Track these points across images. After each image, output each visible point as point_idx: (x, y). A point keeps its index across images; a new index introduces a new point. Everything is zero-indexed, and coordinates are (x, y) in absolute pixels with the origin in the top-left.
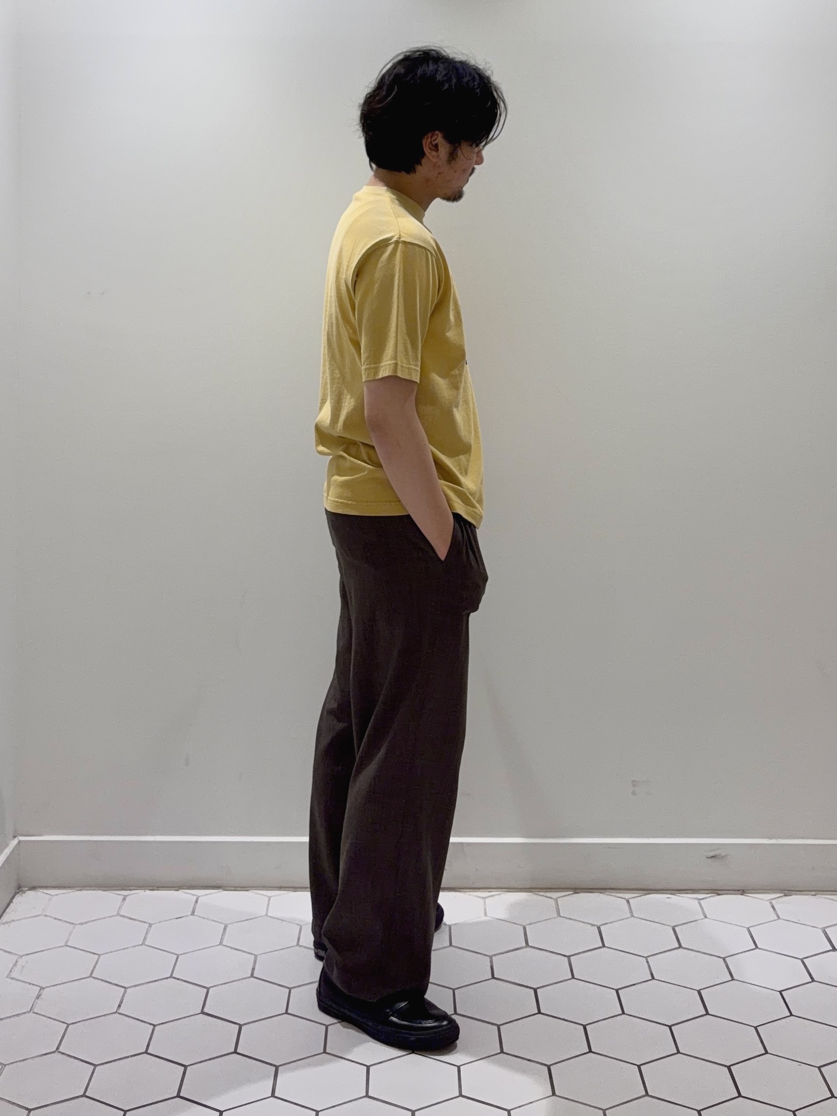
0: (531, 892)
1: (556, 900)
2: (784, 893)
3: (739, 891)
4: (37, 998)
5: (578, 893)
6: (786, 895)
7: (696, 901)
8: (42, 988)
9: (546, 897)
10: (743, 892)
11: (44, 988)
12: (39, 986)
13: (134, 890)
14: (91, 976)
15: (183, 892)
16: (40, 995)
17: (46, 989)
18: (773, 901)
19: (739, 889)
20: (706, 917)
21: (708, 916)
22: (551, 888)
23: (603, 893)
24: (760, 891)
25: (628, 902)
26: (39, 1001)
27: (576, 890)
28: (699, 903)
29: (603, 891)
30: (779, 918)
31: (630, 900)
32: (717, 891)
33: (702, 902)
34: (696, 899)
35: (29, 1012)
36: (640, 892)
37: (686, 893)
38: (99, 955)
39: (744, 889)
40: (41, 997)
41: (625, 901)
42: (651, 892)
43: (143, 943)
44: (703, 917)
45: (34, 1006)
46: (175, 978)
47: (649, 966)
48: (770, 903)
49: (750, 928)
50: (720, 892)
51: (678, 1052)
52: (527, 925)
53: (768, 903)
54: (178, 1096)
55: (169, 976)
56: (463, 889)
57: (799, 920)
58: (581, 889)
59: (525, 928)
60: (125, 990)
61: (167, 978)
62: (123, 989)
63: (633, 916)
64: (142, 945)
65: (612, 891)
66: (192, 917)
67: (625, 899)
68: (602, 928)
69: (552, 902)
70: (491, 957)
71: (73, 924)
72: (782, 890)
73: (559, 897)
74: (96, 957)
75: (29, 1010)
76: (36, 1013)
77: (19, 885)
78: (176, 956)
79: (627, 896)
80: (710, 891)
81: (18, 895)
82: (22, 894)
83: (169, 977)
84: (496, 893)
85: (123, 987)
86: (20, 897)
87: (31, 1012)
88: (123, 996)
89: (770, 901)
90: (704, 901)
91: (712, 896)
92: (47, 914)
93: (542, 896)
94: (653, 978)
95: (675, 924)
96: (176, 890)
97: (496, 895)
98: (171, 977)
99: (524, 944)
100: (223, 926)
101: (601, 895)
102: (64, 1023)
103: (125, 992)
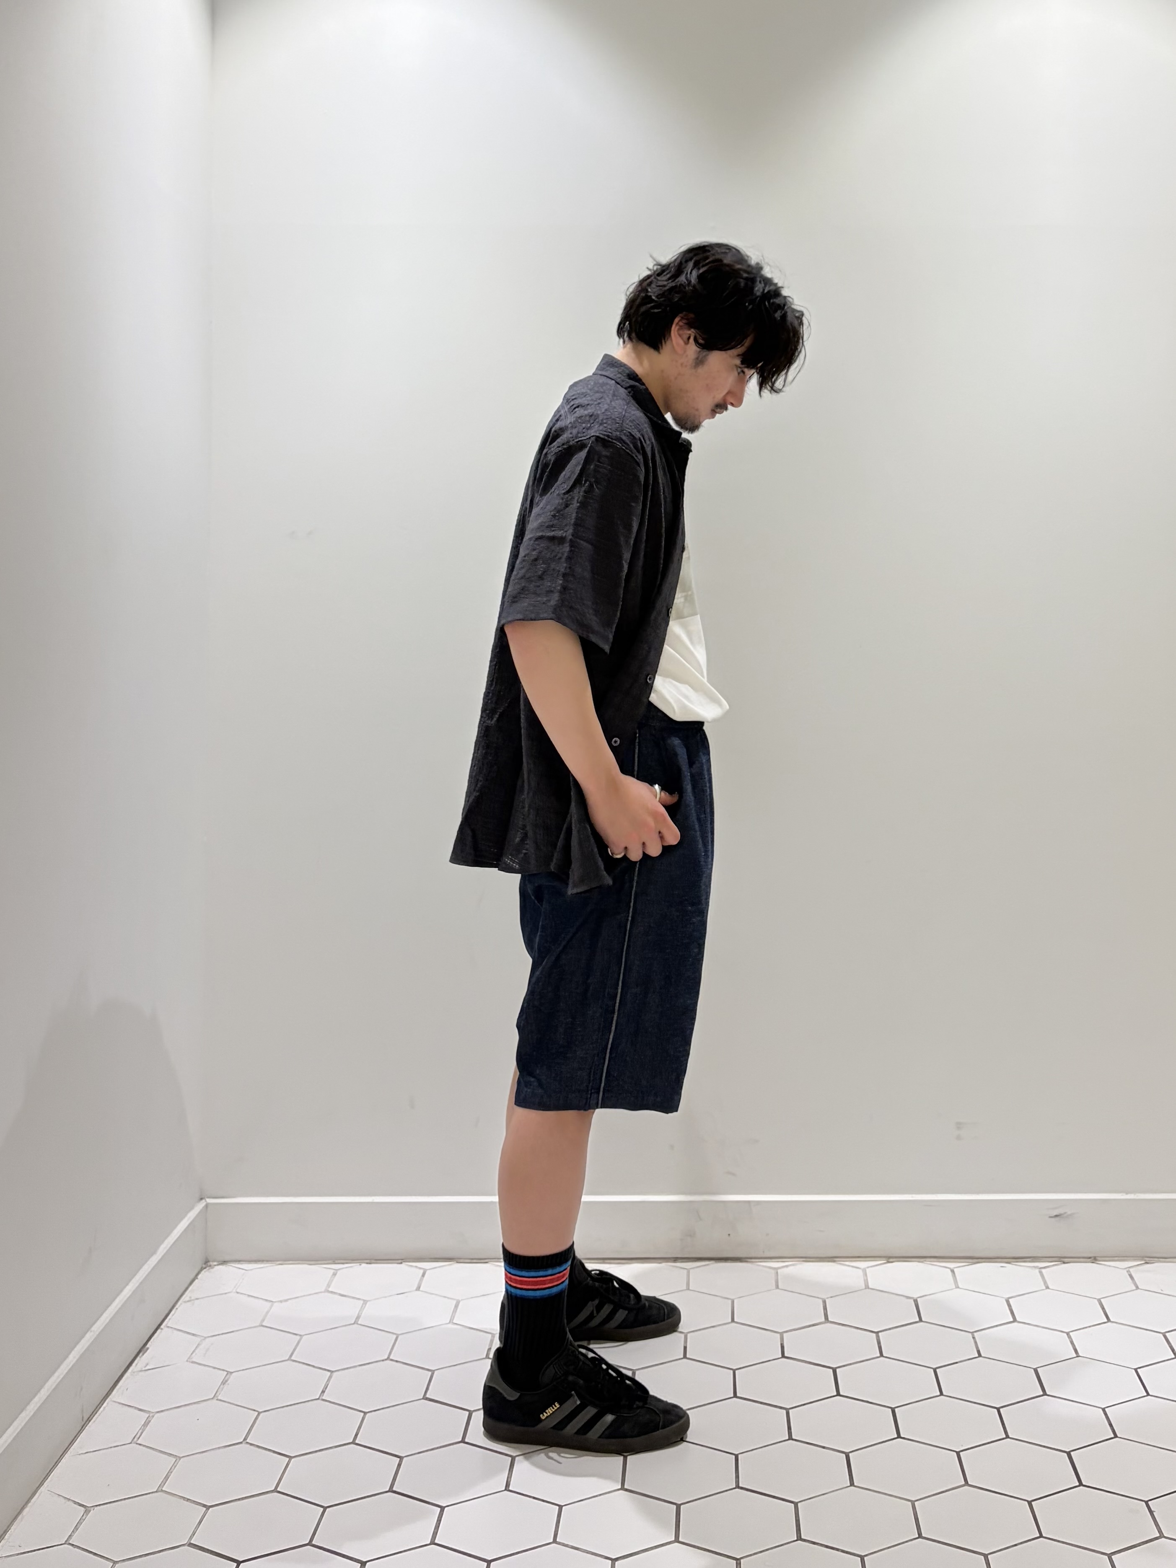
0: (834, 1261)
1: (864, 1271)
2: (1145, 1260)
3: (1090, 1258)
4: (224, 1382)
5: (892, 1262)
6: (1147, 1263)
7: (1037, 1271)
8: (229, 1373)
9: (853, 1267)
10: (1094, 1259)
11: (232, 1373)
12: (227, 1371)
13: (347, 1263)
14: (290, 1359)
15: (407, 1265)
16: (226, 1381)
17: (234, 1374)
18: (1131, 1270)
19: (1090, 1255)
20: (1047, 1288)
21: (1050, 1288)
22: (859, 1257)
23: (922, 1262)
24: (1116, 1258)
25: (953, 1271)
26: (226, 1386)
27: (889, 1258)
28: (1041, 1273)
29: (922, 1260)
30: (1137, 1288)
31: (955, 1270)
32: (1062, 1259)
33: (1044, 1271)
34: (1034, 1267)
35: (212, 1398)
36: (971, 1261)
37: (1024, 1262)
38: (300, 1335)
39: (1095, 1256)
40: (229, 1382)
41: (949, 1270)
42: (980, 1260)
43: (355, 1321)
44: (1044, 1288)
45: (218, 1394)
46: (392, 1360)
47: (976, 1343)
48: (1127, 1272)
49: (1102, 1300)
50: (1066, 1260)
51: (1007, 1437)
52: (828, 1298)
53: (1125, 1271)
54: (391, 1490)
55: (386, 1358)
56: (751, 1258)
57: (1162, 1290)
58: (896, 1257)
59: (824, 1302)
60: (331, 1374)
61: (383, 1360)
62: (329, 1373)
63: (957, 1287)
64: (354, 1324)
65: (935, 1260)
66: (417, 1292)
67: (949, 1268)
68: (918, 1300)
69: (860, 1272)
70: (782, 1334)
71: (272, 1301)
72: (1143, 1257)
73: (868, 1267)
74: (298, 1337)
75: (212, 1397)
76: (221, 1400)
77: (207, 1258)
78: (395, 1336)
79: (952, 1265)
80: (1054, 1259)
81: (205, 1270)
82: (209, 1269)
83: (386, 1360)
84: (791, 1263)
85: (328, 1371)
86: (207, 1273)
87: (216, 1398)
88: (329, 1380)
89: (1127, 1269)
90: (1048, 1269)
91: (1056, 1265)
92: (238, 1291)
93: (849, 1266)
94: (980, 1355)
95: (1007, 1297)
96: (398, 1263)
97: (791, 1265)
98: (388, 1358)
99: (823, 1319)
100: (454, 1302)
101: (920, 1264)
102: (254, 1410)
103: (330, 1377)
